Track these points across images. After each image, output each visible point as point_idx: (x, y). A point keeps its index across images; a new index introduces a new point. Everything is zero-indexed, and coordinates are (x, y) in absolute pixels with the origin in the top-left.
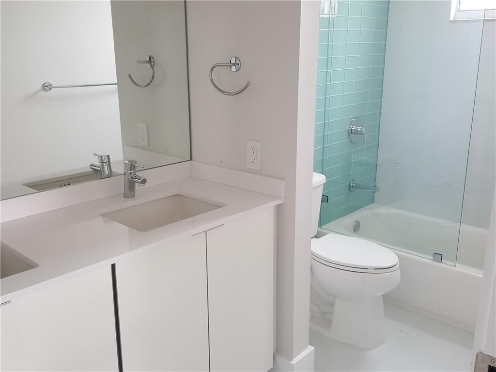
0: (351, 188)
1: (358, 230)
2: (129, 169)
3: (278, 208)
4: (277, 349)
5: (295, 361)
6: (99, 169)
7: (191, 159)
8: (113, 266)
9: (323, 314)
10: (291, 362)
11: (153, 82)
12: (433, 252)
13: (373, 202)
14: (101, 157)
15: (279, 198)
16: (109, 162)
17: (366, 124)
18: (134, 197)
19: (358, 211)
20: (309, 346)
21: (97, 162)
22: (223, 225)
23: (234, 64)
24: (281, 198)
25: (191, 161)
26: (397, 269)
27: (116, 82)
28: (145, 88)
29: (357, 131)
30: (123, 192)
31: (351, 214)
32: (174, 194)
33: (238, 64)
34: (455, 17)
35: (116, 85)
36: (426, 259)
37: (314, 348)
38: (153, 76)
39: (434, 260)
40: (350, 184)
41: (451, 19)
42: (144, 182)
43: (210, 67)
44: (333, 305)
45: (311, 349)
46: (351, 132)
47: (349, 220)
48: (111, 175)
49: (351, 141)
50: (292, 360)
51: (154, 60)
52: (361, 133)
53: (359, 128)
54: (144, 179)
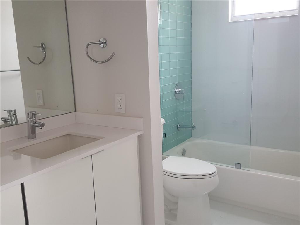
0: (178, 128)
1: (185, 155)
2: (31, 118)
3: (140, 138)
6: (8, 120)
7: (75, 111)
8: (22, 185)
9: (170, 210)
11: (45, 60)
12: (235, 163)
13: (191, 137)
14: (9, 111)
15: (140, 131)
16: (15, 114)
17: (184, 88)
18: (35, 138)
19: (183, 142)
21: (6, 116)
22: (104, 150)
23: (102, 43)
24: (141, 131)
25: (76, 112)
26: (216, 175)
27: (19, 69)
28: (40, 65)
29: (179, 91)
30: (27, 135)
31: (179, 145)
32: (66, 134)
33: (105, 43)
34: (231, 20)
35: (20, 71)
36: (231, 168)
38: (45, 56)
39: (236, 168)
40: (178, 126)
41: (230, 21)
42: (43, 125)
43: (86, 46)
44: (177, 203)
46: (176, 93)
47: (179, 148)
48: (17, 124)
49: (176, 98)
51: (45, 46)
52: (182, 93)
53: (180, 90)
54: (43, 124)
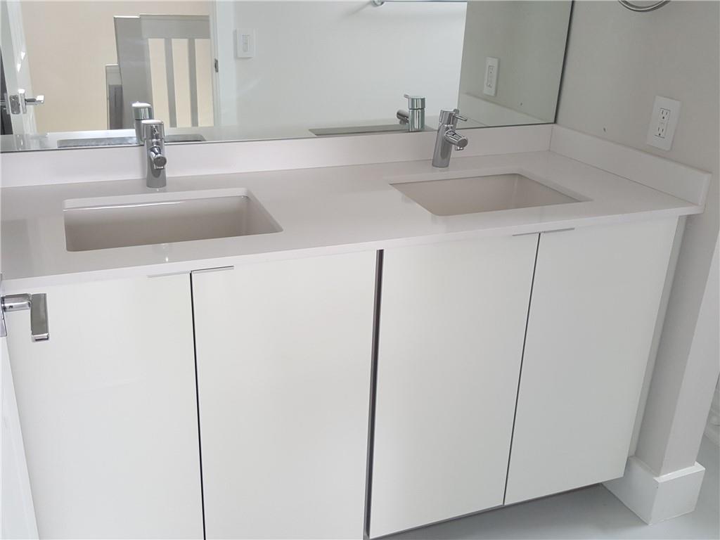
2: (446, 122)
3: (688, 221)
4: (636, 453)
5: (663, 478)
6: (408, 119)
7: (555, 122)
8: (381, 253)
10: (656, 479)
14: (413, 100)
15: (693, 204)
16: (423, 109)
18: (447, 166)
20: (696, 463)
22: (573, 229)
24: (697, 205)
25: (554, 125)
30: (432, 158)
32: (511, 173)
37: (704, 469)
42: (463, 143)
45: (698, 468)
50: (658, 475)
54: (465, 140)
